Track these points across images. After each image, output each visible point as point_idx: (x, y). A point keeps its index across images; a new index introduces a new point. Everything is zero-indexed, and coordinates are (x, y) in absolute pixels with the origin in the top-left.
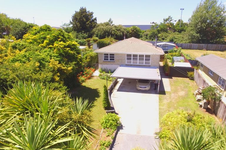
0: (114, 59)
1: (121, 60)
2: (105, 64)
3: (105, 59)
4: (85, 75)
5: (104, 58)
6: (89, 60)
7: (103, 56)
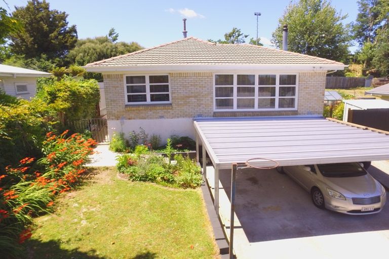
0: (166, 98)
1: (195, 97)
2: (132, 115)
3: (130, 99)
4: (52, 171)
5: (126, 94)
6: (67, 105)
7: (125, 85)
